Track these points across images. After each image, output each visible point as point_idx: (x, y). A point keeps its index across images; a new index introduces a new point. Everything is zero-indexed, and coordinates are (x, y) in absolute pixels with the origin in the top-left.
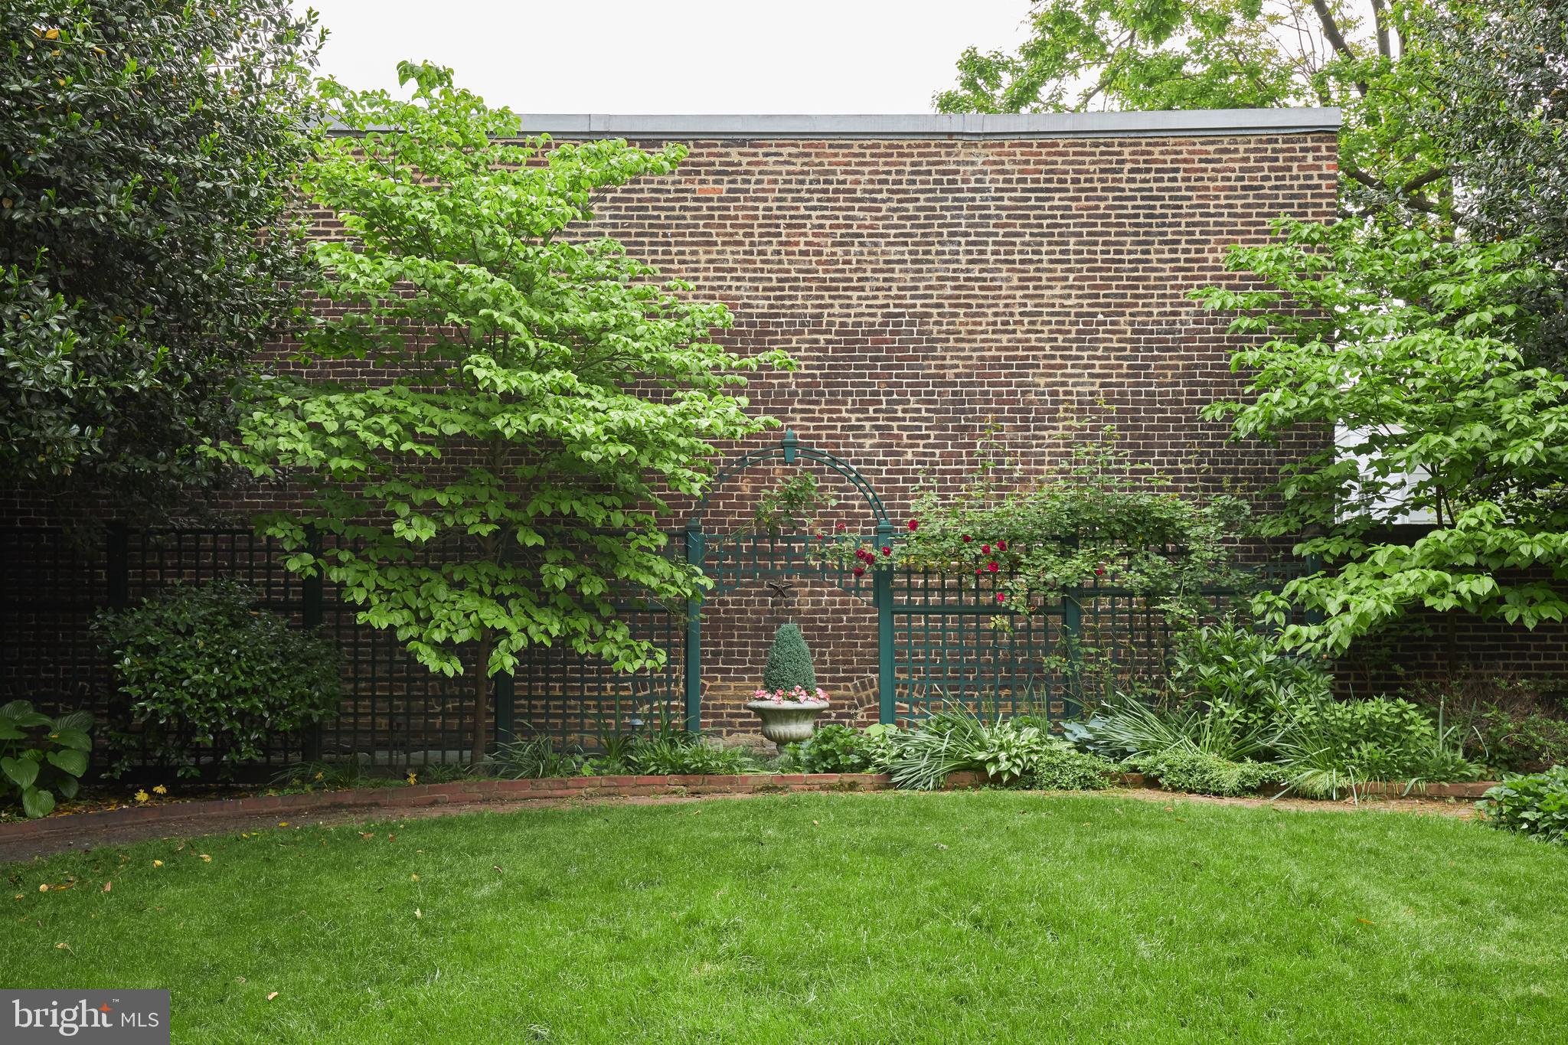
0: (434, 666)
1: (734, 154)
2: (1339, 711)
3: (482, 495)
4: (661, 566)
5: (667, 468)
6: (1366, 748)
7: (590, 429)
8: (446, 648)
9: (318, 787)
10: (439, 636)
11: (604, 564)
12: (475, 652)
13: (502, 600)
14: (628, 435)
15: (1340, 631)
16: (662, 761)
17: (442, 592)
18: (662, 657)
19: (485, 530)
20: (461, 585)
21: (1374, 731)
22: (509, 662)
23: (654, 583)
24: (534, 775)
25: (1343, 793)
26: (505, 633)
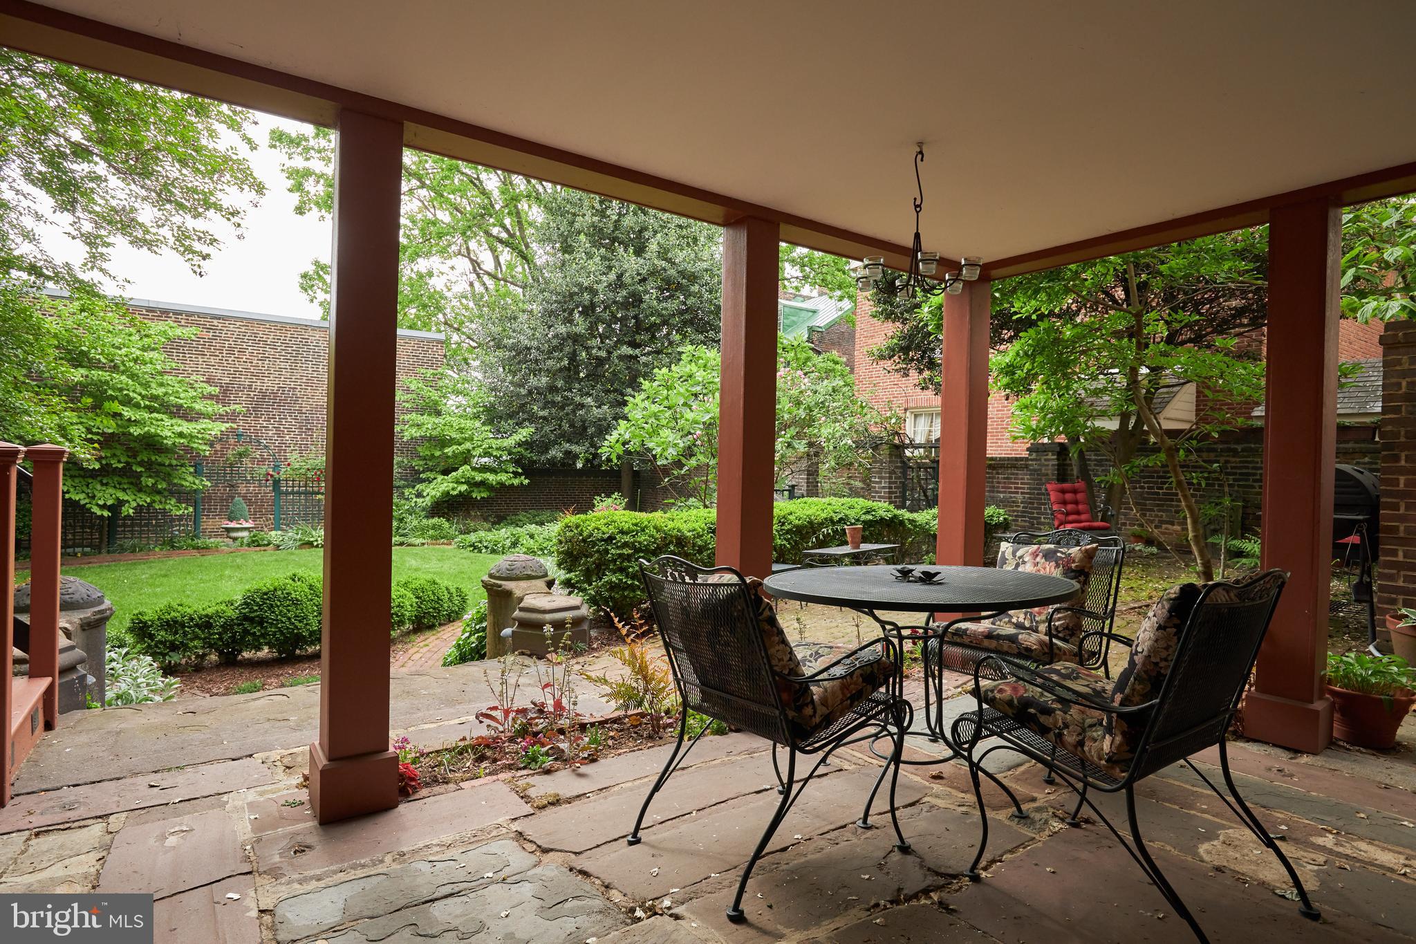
0: (99, 513)
1: (215, 322)
2: (425, 521)
3: (118, 453)
4: (190, 479)
5: (195, 445)
6: (431, 532)
7: (169, 434)
8: (103, 507)
10: (101, 502)
11: (167, 477)
12: (115, 508)
13: (124, 490)
14: (181, 435)
15: (428, 501)
16: (189, 546)
17: (99, 487)
18: (191, 509)
19: (120, 466)
20: (106, 484)
21: (434, 527)
22: (131, 511)
23: (188, 484)
24: (134, 551)
25: (423, 544)
26: (128, 501)
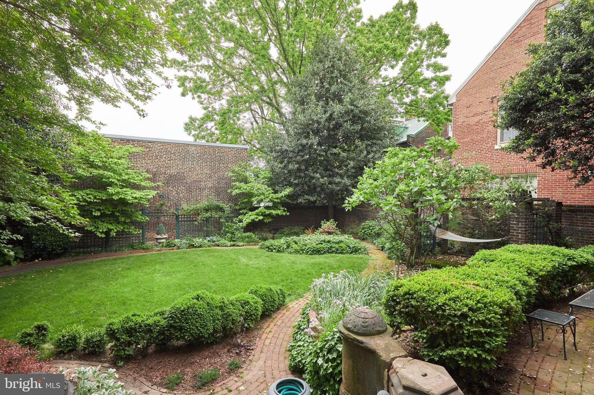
0: (100, 236)
1: (150, 144)
2: (244, 234)
3: (108, 207)
4: (140, 217)
5: (142, 202)
6: (247, 239)
7: (131, 198)
8: (102, 233)
9: (73, 256)
10: (101, 231)
11: (130, 217)
12: (107, 233)
13: (111, 223)
14: (136, 198)
15: (244, 224)
16: (140, 248)
17: (100, 223)
18: (141, 231)
19: (109, 213)
20: (104, 221)
21: (248, 237)
22: (114, 234)
23: (139, 219)
24: (116, 251)
25: (243, 245)
26: (113, 229)
